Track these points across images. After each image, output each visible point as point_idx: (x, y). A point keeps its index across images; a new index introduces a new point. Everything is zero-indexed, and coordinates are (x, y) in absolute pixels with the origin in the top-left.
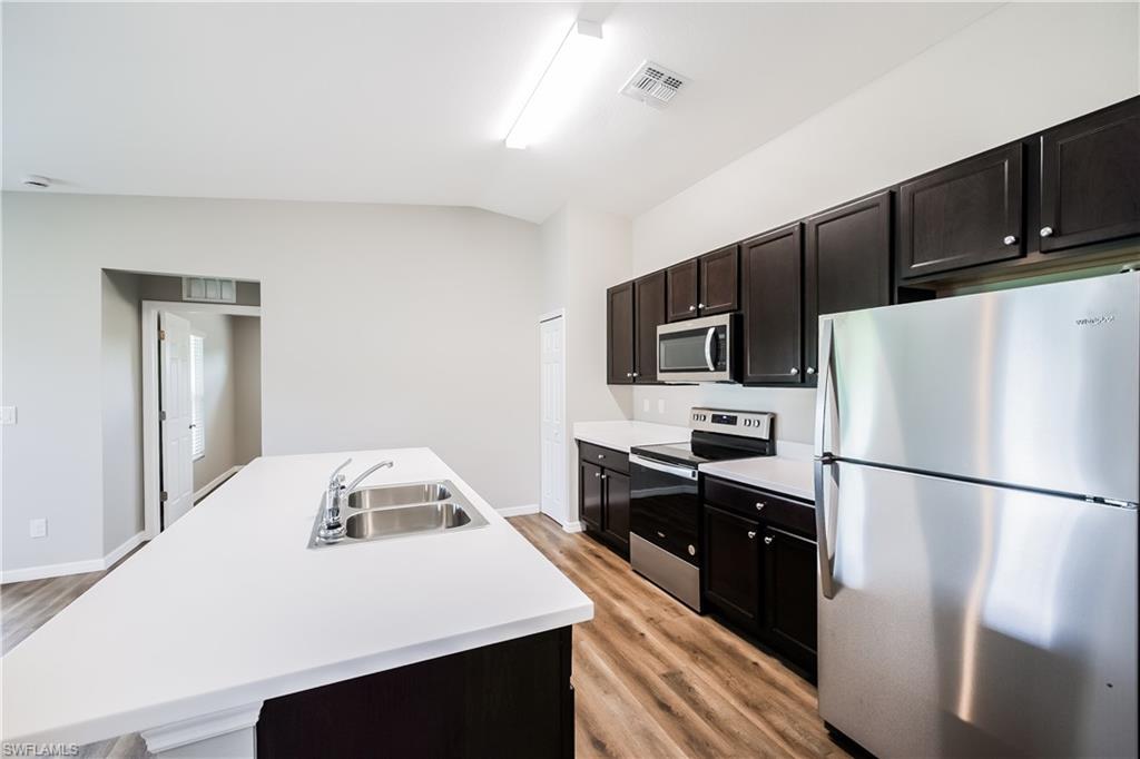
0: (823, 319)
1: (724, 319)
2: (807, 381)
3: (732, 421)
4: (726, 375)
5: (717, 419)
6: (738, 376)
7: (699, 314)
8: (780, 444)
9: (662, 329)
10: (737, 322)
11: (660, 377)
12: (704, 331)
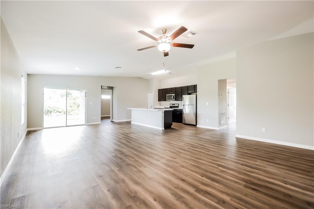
0: (183, 96)
1: (174, 94)
2: (182, 100)
3: (174, 105)
4: (174, 100)
5: (173, 105)
6: (176, 100)
7: (171, 94)
8: (179, 107)
9: (167, 95)
10: (175, 95)
11: (167, 100)
12: (172, 96)
